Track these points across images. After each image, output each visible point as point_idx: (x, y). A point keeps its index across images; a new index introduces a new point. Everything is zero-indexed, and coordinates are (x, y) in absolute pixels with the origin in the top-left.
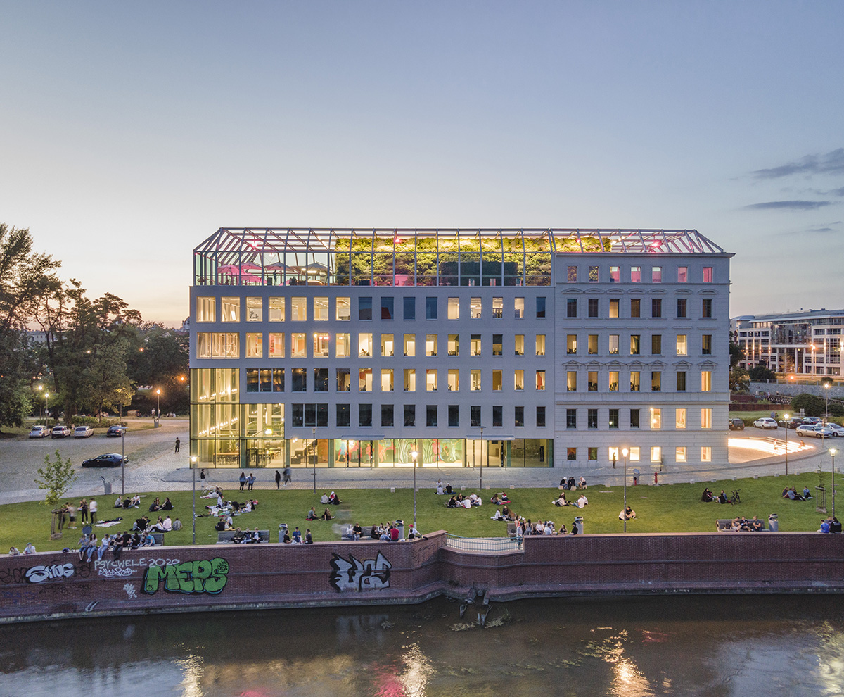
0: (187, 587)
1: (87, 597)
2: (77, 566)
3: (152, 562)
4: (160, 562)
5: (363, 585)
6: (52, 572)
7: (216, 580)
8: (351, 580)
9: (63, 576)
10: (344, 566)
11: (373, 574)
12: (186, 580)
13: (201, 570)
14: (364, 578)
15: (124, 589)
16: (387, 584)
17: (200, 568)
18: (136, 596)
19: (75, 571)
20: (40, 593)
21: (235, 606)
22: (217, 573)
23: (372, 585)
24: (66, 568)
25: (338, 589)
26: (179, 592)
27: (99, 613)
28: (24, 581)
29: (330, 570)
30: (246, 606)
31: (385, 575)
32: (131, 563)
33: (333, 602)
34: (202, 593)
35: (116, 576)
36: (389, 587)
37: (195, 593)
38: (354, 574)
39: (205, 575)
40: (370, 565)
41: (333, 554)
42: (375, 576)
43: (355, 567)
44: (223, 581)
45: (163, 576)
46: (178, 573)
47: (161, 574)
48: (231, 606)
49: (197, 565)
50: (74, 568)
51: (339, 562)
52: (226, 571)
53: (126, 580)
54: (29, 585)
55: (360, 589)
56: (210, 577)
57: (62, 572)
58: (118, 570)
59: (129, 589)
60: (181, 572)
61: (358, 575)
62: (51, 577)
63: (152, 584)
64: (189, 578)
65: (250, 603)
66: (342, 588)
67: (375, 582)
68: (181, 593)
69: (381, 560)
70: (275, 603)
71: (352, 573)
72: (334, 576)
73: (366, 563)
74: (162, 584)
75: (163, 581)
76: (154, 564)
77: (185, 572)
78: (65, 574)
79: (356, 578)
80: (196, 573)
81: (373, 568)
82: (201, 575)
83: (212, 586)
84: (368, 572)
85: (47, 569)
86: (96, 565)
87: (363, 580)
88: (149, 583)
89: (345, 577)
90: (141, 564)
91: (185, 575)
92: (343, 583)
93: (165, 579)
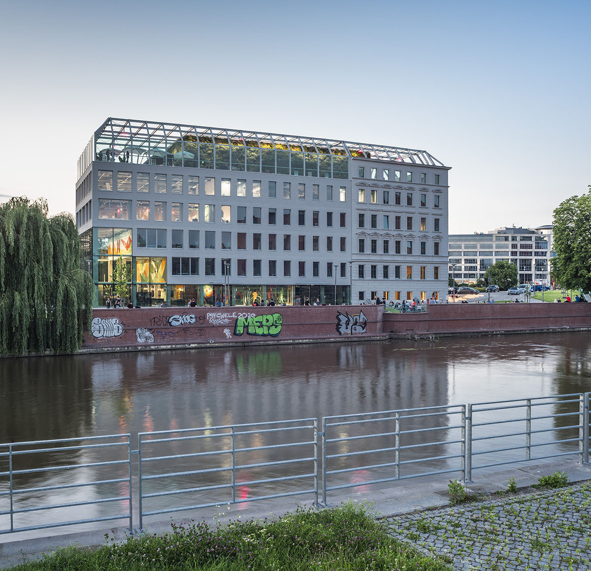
0: (260, 331)
1: (203, 336)
2: (197, 316)
3: (240, 315)
4: (244, 315)
5: (353, 331)
6: (183, 319)
7: (276, 328)
8: (347, 328)
9: (189, 322)
10: (343, 319)
11: (358, 324)
12: (259, 327)
13: (267, 321)
14: (353, 327)
15: (224, 332)
16: (365, 330)
17: (267, 319)
18: (231, 337)
19: (196, 320)
20: (177, 333)
21: (291, 341)
22: (276, 323)
23: (358, 331)
24: (191, 318)
25: (340, 333)
26: (255, 334)
27: (217, 344)
28: (168, 325)
29: (336, 321)
30: (297, 341)
31: (364, 325)
32: (228, 315)
33: (343, 339)
34: (268, 336)
35: (220, 324)
36: (366, 332)
37: (264, 335)
38: (348, 324)
39: (270, 323)
40: (356, 319)
41: (338, 312)
42: (359, 325)
43: (349, 320)
44: (279, 328)
45: (246, 324)
46: (254, 322)
47: (245, 323)
48: (289, 341)
49: (265, 317)
50: (196, 318)
51: (341, 317)
52: (281, 322)
53: (225, 326)
54: (171, 327)
55: (352, 333)
56: (272, 325)
57: (189, 320)
58: (221, 320)
59: (227, 332)
60: (256, 322)
61: (351, 324)
62: (183, 323)
63: (240, 330)
64: (261, 326)
65: (300, 339)
66: (342, 333)
67: (359, 329)
68: (256, 335)
69: (362, 316)
70: (313, 339)
71: (347, 323)
72: (338, 325)
73: (355, 318)
74: (246, 329)
75: (246, 327)
76: (241, 317)
77: (259, 322)
78: (191, 321)
79: (349, 327)
80: (264, 323)
81: (358, 321)
82: (268, 324)
83: (274, 331)
84: (356, 324)
85: (180, 318)
86: (208, 316)
87: (353, 328)
88: (238, 328)
89: (344, 326)
90: (234, 316)
91: (258, 324)
92: (343, 329)
93: (248, 326)
